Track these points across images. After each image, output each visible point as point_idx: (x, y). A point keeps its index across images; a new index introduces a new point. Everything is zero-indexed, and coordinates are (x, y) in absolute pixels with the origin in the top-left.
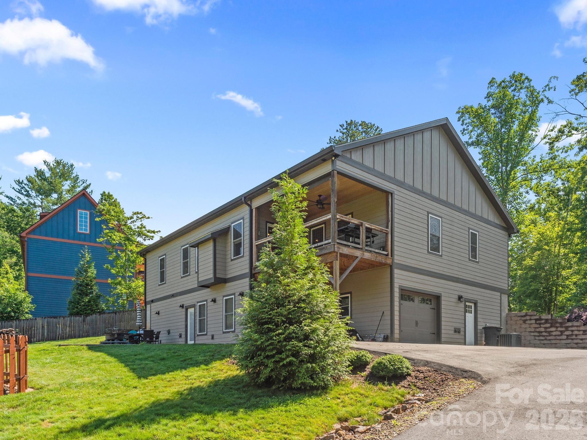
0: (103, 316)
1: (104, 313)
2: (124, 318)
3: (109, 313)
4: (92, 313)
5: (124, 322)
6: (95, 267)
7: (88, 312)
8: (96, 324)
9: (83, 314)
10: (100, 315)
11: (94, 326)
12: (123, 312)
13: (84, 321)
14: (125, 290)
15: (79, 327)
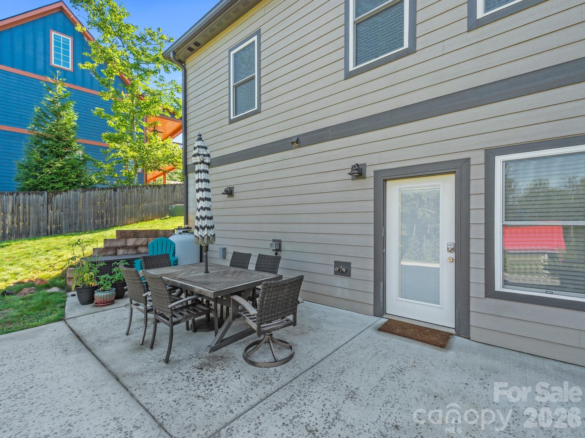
0: (90, 195)
1: (94, 189)
2: (131, 197)
3: (103, 189)
4: (67, 187)
5: (131, 204)
6: (76, 109)
7: (57, 186)
8: (76, 209)
9: (46, 190)
10: (84, 192)
11: (73, 212)
12: (129, 188)
13: (49, 202)
14: (132, 153)
15: (37, 213)
